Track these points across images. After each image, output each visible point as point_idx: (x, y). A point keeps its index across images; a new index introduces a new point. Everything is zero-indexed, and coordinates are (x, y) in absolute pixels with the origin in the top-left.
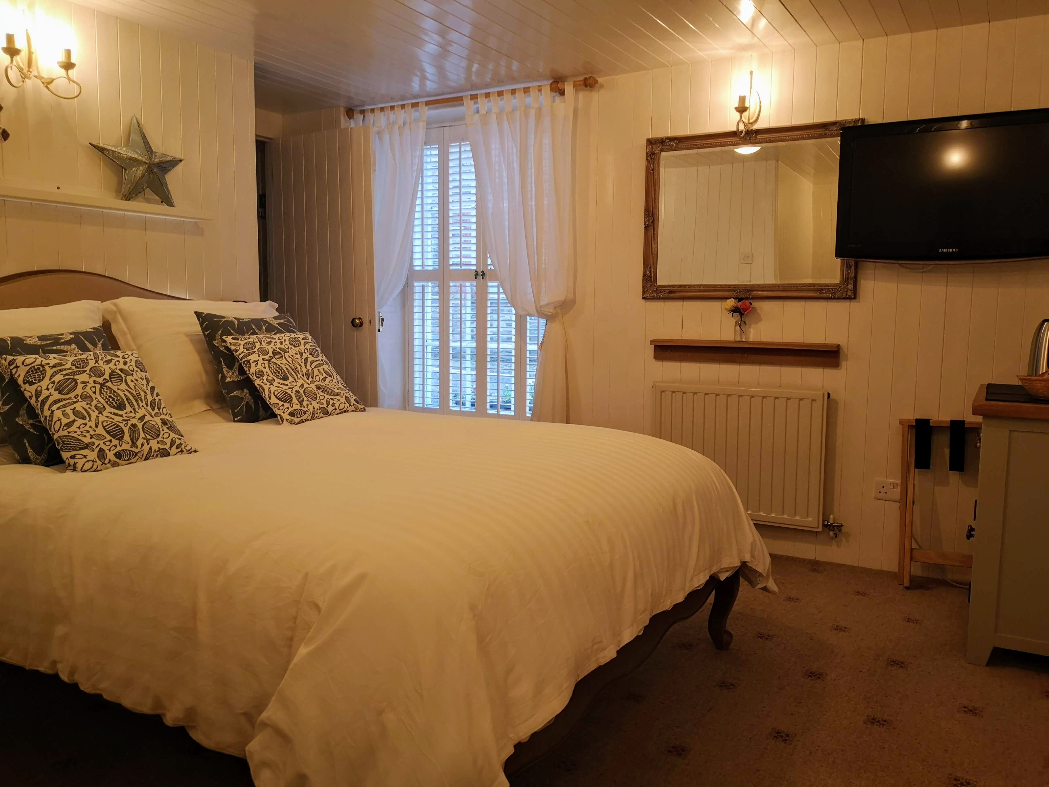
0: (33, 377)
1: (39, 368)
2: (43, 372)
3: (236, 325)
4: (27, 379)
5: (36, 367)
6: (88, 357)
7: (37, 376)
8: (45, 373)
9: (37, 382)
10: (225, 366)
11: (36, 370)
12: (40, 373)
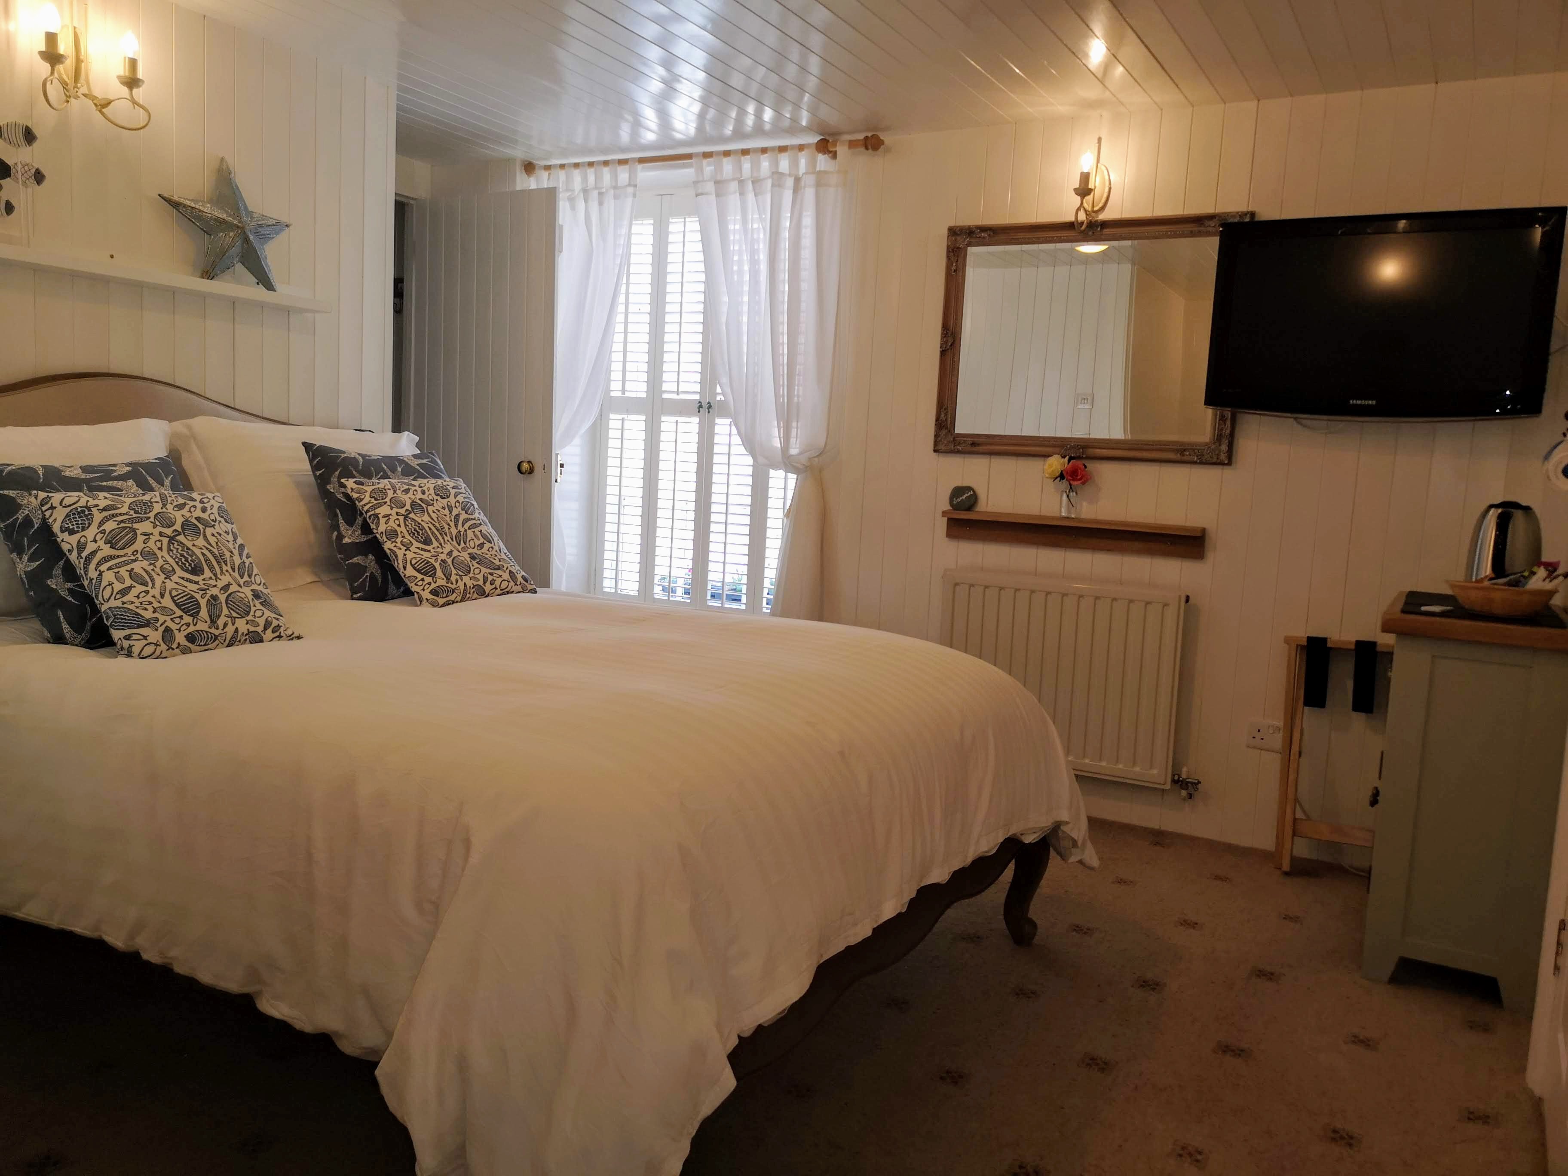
0: (74, 523)
1: (83, 512)
2: (89, 517)
3: (361, 463)
4: (67, 526)
5: (79, 509)
6: (152, 498)
7: (80, 522)
8: (92, 518)
9: (80, 530)
10: (343, 521)
11: (79, 513)
12: (84, 518)
